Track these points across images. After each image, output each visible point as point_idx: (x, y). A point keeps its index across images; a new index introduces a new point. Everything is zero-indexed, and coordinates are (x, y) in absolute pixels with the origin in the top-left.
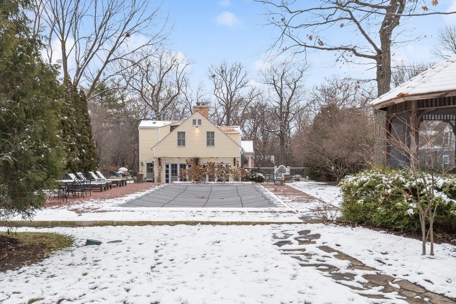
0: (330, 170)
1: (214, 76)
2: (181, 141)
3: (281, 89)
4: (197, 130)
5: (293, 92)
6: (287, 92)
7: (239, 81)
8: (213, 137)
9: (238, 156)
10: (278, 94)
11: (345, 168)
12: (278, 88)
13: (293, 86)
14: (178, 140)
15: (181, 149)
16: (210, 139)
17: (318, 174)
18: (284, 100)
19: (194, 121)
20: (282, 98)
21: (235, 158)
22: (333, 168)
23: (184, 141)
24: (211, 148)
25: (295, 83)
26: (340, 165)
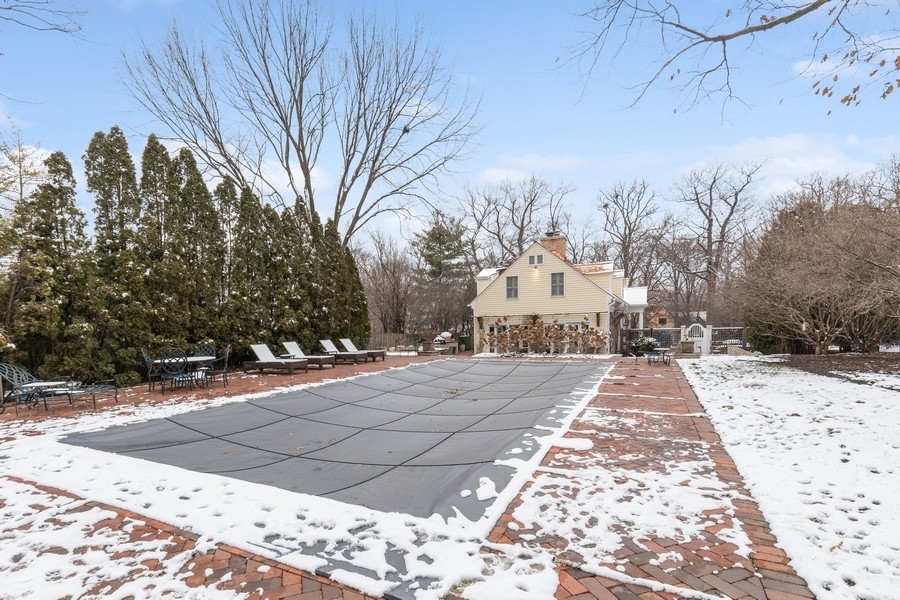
0: (798, 331)
1: (606, 206)
2: (512, 291)
3: (710, 207)
4: (536, 273)
5: (733, 208)
6: (721, 210)
7: (642, 206)
8: (562, 281)
9: (606, 308)
10: (705, 214)
11: (839, 325)
12: (704, 207)
13: (732, 201)
14: (508, 290)
15: (512, 302)
16: (557, 285)
17: (770, 339)
18: (715, 223)
19: (532, 259)
20: (710, 221)
21: (598, 314)
22: (804, 327)
23: (516, 290)
24: (558, 300)
25: (737, 194)
26: (825, 321)
